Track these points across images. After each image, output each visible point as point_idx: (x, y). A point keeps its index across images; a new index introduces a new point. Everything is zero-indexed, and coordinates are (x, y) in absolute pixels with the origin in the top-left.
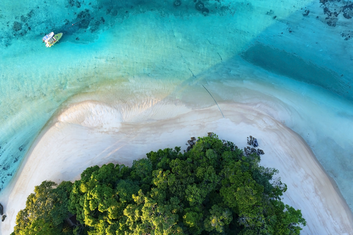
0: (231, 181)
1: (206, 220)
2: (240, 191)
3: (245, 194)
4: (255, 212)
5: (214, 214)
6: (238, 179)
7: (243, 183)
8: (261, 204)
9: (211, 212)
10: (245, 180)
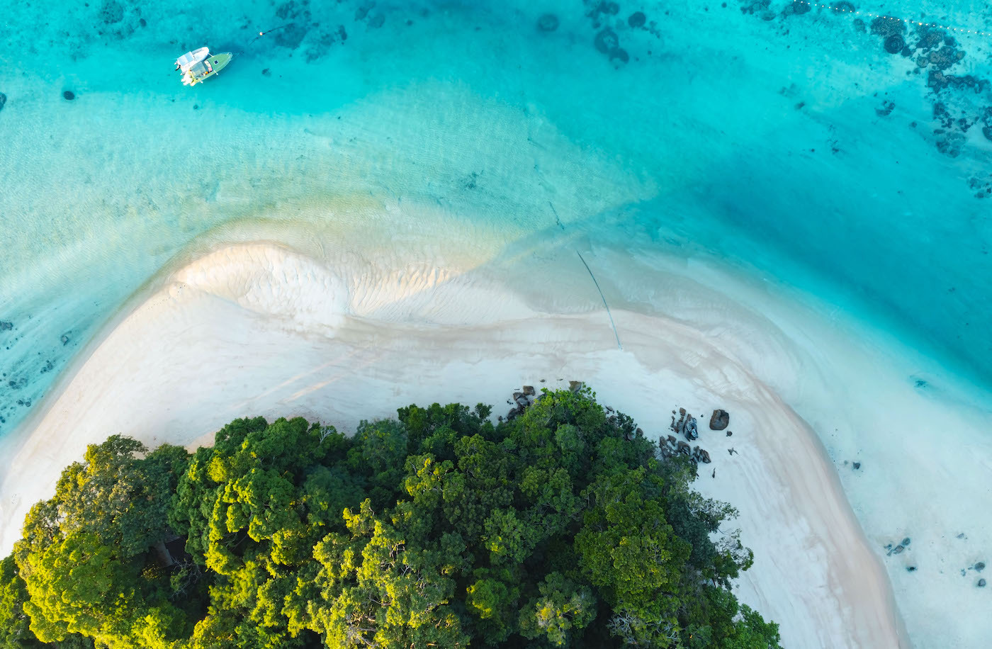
0: (608, 517)
1: (527, 607)
2: (626, 547)
3: (639, 557)
4: (658, 609)
5: (550, 596)
6: (630, 516)
7: (640, 527)
8: (676, 591)
9: (542, 590)
10: (645, 519)
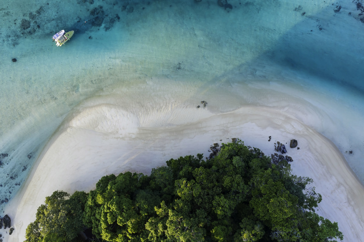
0: (262, 192)
1: (237, 233)
2: (273, 202)
3: (279, 206)
4: (290, 226)
5: (245, 228)
6: (271, 189)
7: (276, 193)
8: (296, 217)
9: (242, 226)
10: (277, 190)
